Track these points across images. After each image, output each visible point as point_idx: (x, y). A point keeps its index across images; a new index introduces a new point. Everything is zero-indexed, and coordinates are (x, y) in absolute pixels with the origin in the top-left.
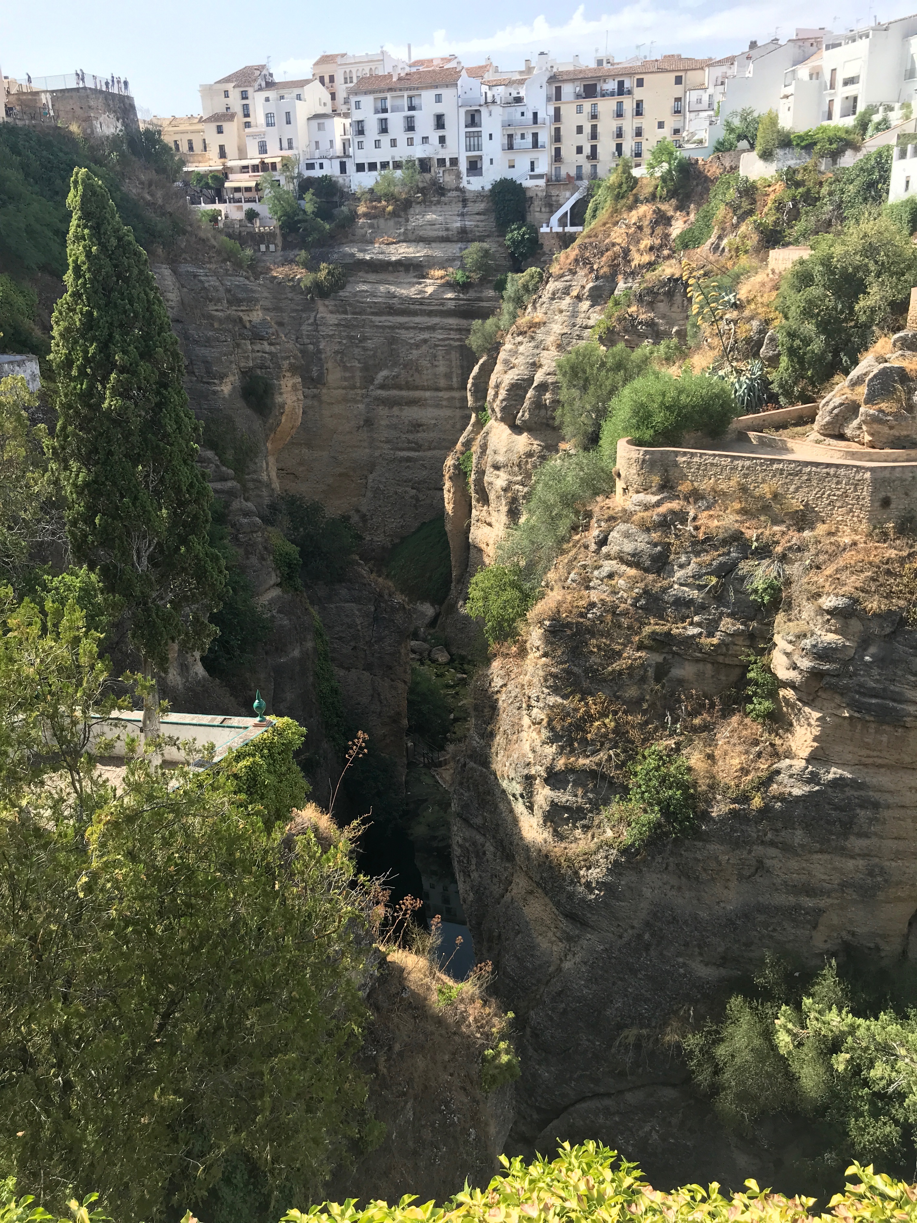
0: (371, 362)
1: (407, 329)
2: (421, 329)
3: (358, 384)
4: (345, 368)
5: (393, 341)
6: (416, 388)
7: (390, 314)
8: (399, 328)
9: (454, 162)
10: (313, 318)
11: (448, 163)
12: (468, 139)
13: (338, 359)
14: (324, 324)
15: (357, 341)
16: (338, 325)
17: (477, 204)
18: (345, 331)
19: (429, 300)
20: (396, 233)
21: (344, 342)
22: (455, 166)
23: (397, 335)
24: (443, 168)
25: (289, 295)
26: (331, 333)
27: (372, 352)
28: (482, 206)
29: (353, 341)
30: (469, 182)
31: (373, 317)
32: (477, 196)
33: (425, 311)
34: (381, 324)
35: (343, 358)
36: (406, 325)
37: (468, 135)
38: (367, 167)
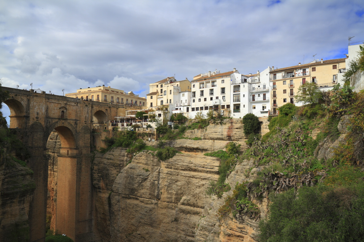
0: (179, 192)
1: (196, 178)
2: (202, 179)
3: (173, 201)
4: (169, 193)
5: (189, 183)
6: (198, 207)
7: (189, 170)
8: (192, 177)
9: (228, 106)
10: (159, 169)
11: (226, 107)
12: (234, 97)
13: (166, 188)
14: (162, 172)
15: (174, 182)
16: (167, 173)
17: (237, 124)
18: (170, 176)
19: (207, 166)
20: (201, 135)
21: (169, 181)
22: (229, 108)
23: (191, 181)
24: (224, 109)
25: (152, 159)
26: (164, 177)
27: (180, 187)
28: (239, 125)
29: (173, 181)
30: (234, 115)
31: (182, 172)
32: (238, 121)
33: (205, 170)
34: (185, 175)
35: (168, 188)
36: (196, 177)
37: (235, 95)
38: (195, 109)
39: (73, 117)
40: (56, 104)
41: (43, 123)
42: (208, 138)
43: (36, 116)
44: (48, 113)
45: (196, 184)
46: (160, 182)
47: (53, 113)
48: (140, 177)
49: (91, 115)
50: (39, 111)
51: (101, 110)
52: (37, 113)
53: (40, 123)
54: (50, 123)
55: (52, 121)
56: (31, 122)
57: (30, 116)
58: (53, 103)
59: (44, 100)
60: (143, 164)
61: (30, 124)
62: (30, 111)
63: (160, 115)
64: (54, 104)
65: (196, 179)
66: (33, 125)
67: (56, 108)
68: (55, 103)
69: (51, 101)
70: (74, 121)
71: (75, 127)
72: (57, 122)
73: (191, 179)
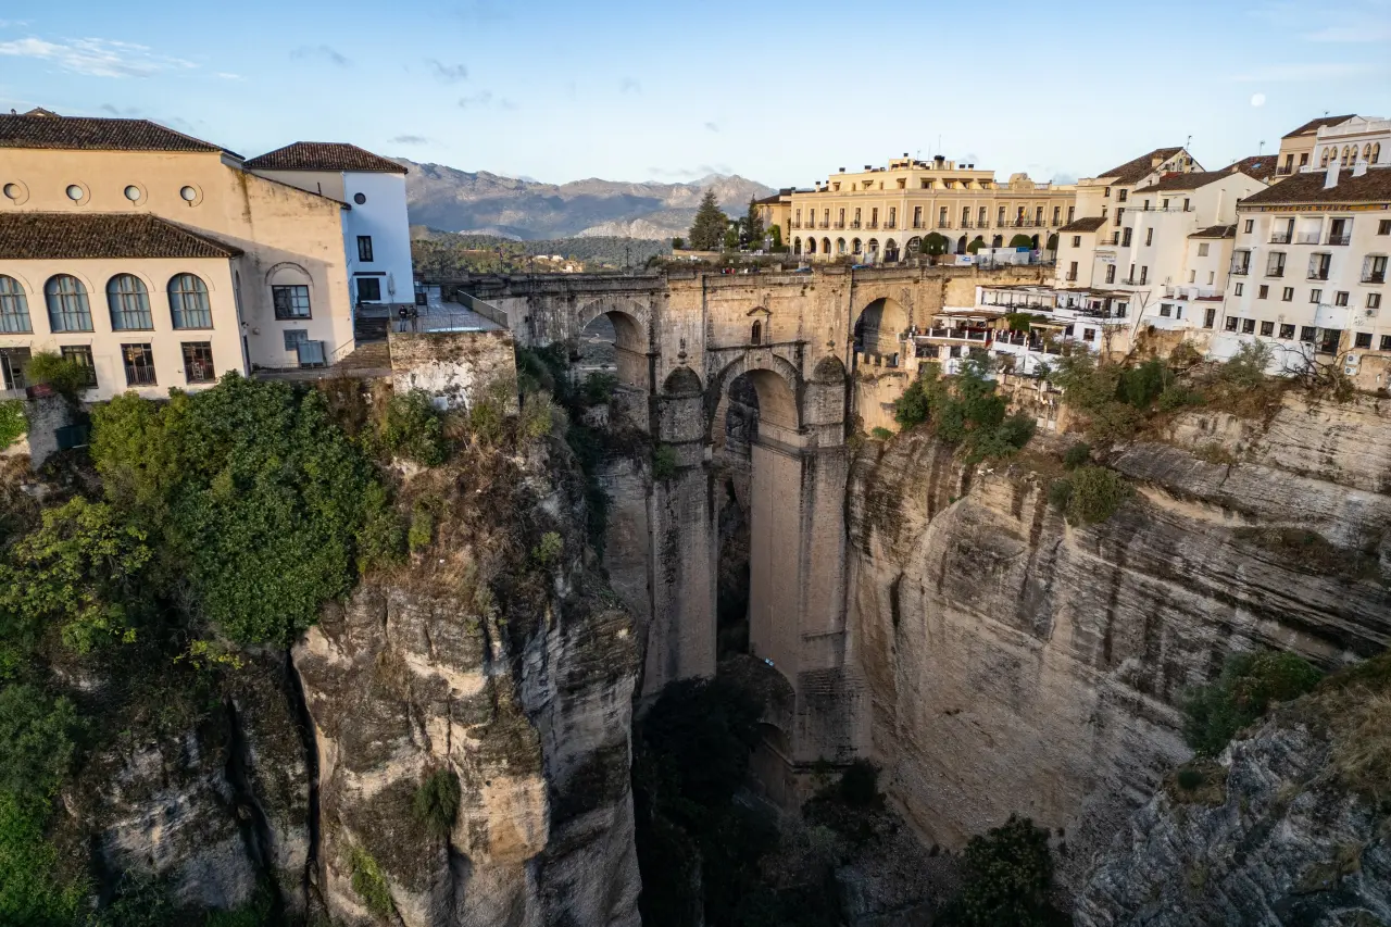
38: (1240, 325)
39: (791, 335)
48: (991, 556)
49: (850, 319)
55: (726, 356)
70: (794, 349)
71: (795, 367)
72: (740, 359)
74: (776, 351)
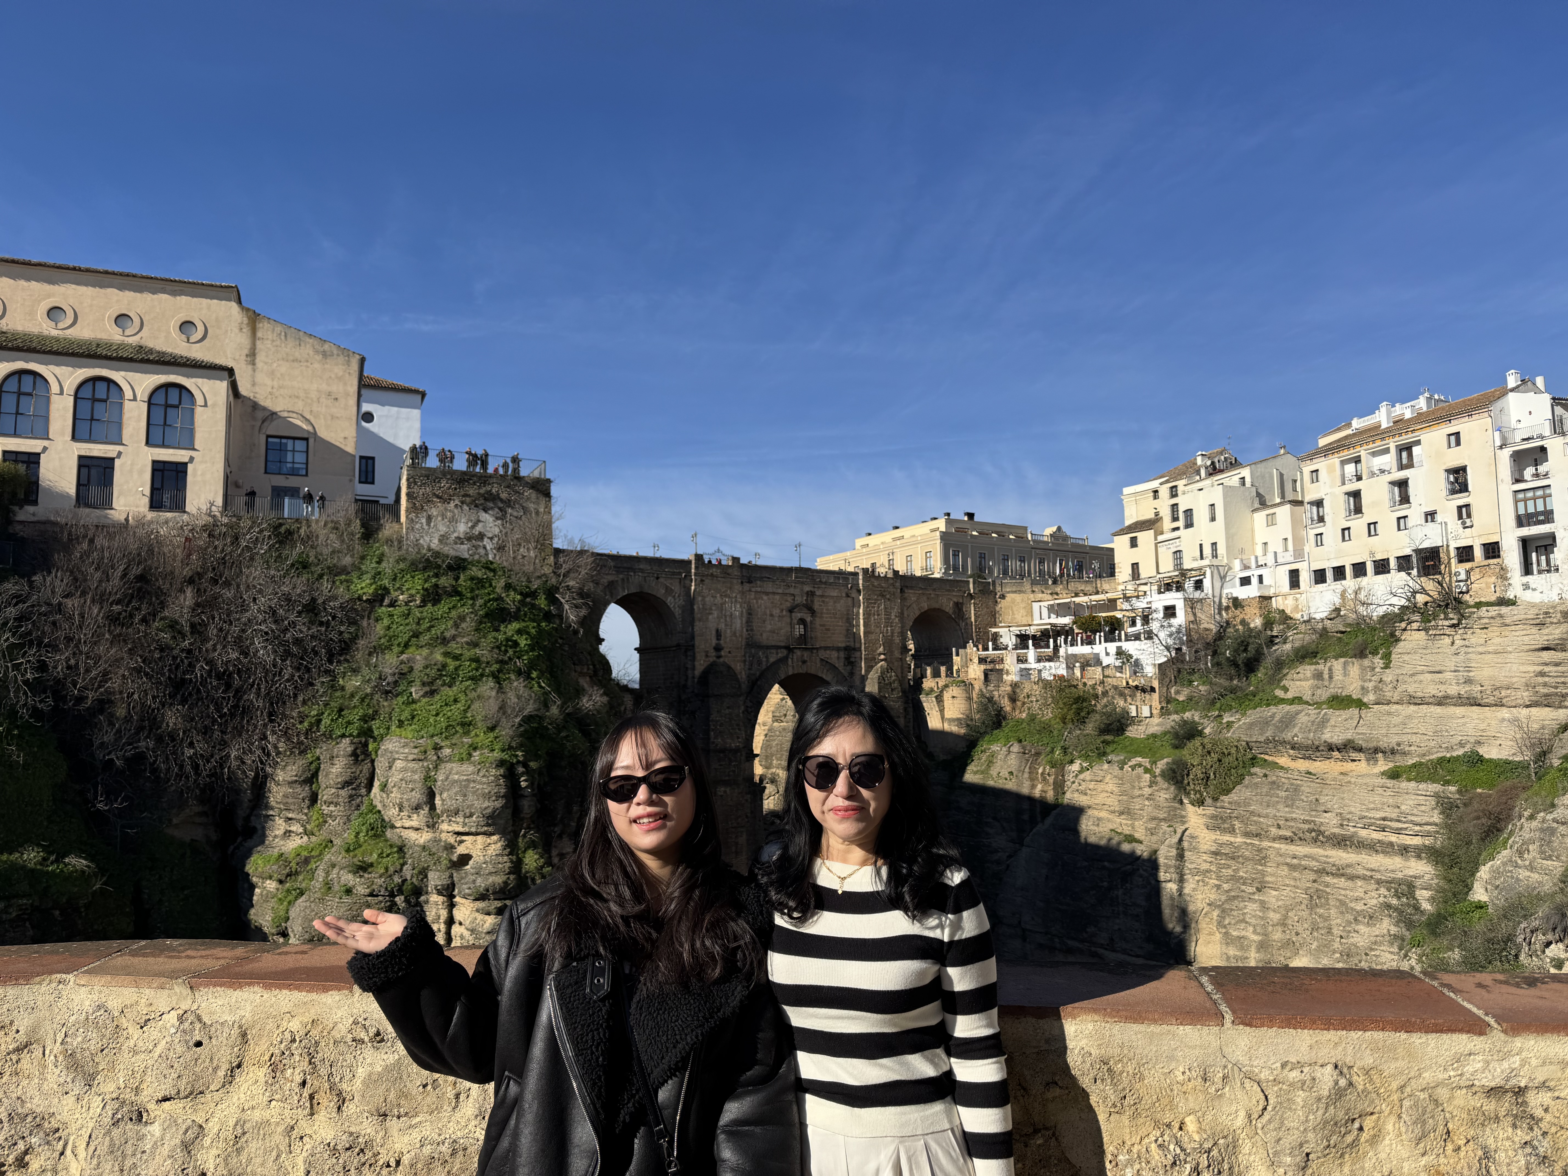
4: (1229, 939)
5: (1317, 898)
7: (1317, 841)
8: (1333, 874)
9: (1492, 550)
10: (1178, 835)
11: (1478, 553)
12: (1521, 505)
13: (1215, 918)
14: (1195, 848)
15: (1251, 890)
16: (1216, 853)
17: (1545, 631)
18: (1229, 867)
19: (1400, 825)
20: (1363, 688)
21: (1226, 886)
22: (1494, 557)
23: (1328, 890)
24: (1468, 565)
25: (1147, 791)
26: (1205, 866)
27: (1278, 916)
28: (1557, 631)
29: (1243, 887)
30: (1526, 587)
31: (1283, 847)
32: (1546, 613)
33: (1391, 844)
34: (1295, 861)
35: (1224, 918)
36: (1349, 871)
37: (1521, 496)
38: (1329, 575)
39: (840, 641)
40: (777, 597)
41: (738, 667)
42: (1396, 698)
43: (714, 642)
44: (752, 630)
45: (1352, 905)
46: (1186, 891)
47: (769, 627)
48: (1103, 868)
49: (902, 627)
50: (722, 626)
51: (936, 606)
52: (717, 631)
53: (729, 668)
54: (760, 663)
55: (767, 657)
56: (700, 665)
57: (697, 643)
58: (767, 594)
59: (737, 587)
60: (1113, 812)
61: (697, 673)
62: (696, 628)
63: (1170, 611)
64: (771, 596)
65: (1349, 884)
66: (706, 673)
67: (776, 612)
68: (774, 593)
69: (759, 589)
70: (842, 654)
71: (846, 674)
72: (784, 660)
73: (1328, 879)
74: (823, 654)
